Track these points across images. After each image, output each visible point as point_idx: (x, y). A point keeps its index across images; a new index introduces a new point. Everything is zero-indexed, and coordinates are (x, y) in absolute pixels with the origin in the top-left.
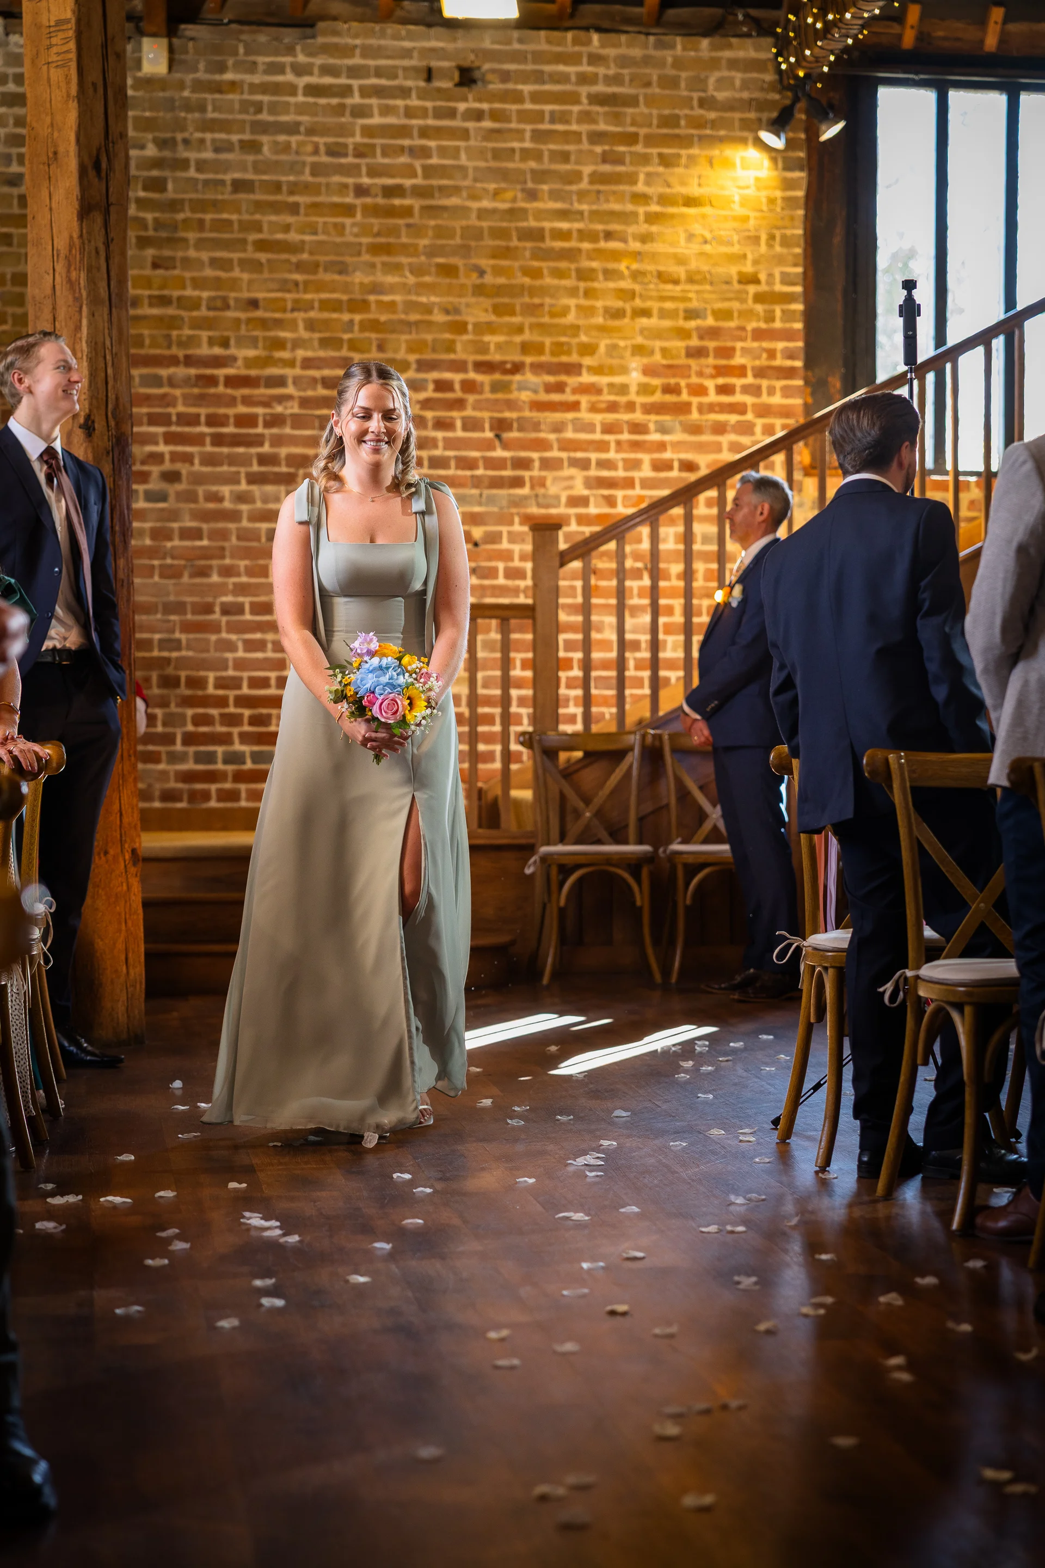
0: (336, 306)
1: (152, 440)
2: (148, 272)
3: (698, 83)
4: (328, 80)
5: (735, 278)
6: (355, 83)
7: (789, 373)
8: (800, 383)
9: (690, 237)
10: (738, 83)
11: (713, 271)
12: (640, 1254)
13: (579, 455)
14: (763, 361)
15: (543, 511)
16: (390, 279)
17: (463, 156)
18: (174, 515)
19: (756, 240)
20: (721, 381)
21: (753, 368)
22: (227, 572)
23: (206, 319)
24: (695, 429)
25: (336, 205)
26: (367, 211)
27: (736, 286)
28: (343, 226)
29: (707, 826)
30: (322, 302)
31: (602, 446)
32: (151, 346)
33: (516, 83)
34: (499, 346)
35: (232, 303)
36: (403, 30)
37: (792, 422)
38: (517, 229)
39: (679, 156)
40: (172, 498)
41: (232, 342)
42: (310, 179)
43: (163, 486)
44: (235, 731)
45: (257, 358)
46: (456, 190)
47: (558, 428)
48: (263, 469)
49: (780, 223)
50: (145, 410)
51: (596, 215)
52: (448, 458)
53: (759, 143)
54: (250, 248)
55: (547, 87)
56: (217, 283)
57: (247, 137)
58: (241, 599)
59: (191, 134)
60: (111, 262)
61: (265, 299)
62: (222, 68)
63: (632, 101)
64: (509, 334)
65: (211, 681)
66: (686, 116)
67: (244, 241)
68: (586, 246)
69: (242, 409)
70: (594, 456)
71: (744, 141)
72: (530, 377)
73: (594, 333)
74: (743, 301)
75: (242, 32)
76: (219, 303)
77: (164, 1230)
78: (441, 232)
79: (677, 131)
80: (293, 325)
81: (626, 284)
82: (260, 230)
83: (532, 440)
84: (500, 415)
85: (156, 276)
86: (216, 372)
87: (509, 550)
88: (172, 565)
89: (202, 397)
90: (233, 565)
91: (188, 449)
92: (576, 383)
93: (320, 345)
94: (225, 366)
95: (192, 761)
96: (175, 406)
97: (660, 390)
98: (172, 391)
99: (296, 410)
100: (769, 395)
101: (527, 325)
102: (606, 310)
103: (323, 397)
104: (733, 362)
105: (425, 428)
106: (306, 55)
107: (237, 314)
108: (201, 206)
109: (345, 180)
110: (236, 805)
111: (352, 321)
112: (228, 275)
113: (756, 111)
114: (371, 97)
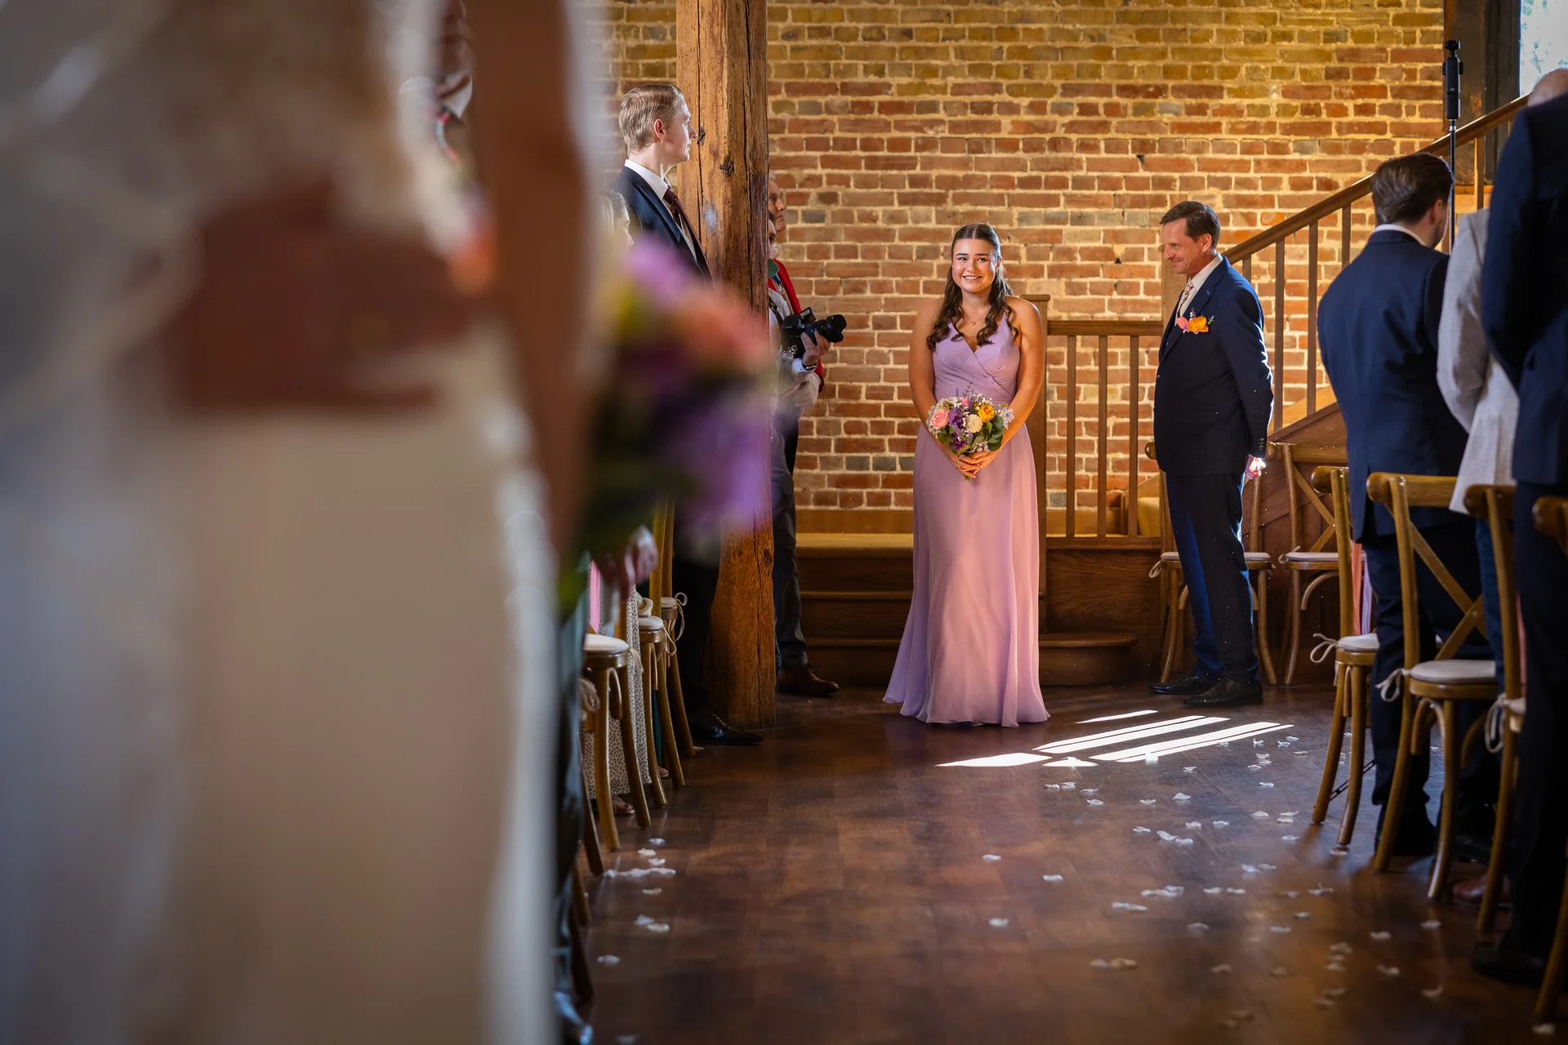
5: (1376, 1)
7: (1429, 93)
8: (1438, 102)
13: (1219, 174)
14: (1403, 82)
16: (1037, 8)
18: (830, 235)
20: (1360, 101)
22: (880, 288)
23: (861, 48)
24: (1335, 149)
27: (1377, 9)
29: (1326, 536)
30: (971, 30)
31: (1242, 166)
32: (809, 76)
34: (1142, 71)
35: (887, 34)
37: (1430, 140)
40: (828, 219)
41: (887, 71)
43: (821, 207)
44: (886, 438)
45: (911, 84)
47: (1199, 149)
48: (914, 190)
50: (804, 136)
52: (1092, 178)
56: (874, 15)
58: (893, 314)
60: (750, 17)
61: (917, 29)
64: (1152, 58)
65: (864, 391)
69: (896, 134)
70: (1233, 176)
72: (1172, 100)
73: (1235, 57)
74: (1383, 23)
76: (874, 34)
80: (944, 53)
81: (1264, 9)
83: (1173, 160)
84: (1142, 137)
85: (816, 9)
86: (871, 98)
87: (1149, 267)
88: (829, 281)
89: (857, 122)
90: (885, 282)
91: (844, 172)
92: (1216, 105)
93: (969, 72)
94: (879, 93)
95: (844, 466)
96: (832, 132)
97: (1299, 111)
98: (829, 117)
99: (947, 134)
100: (1408, 115)
101: (1169, 50)
102: (1247, 34)
103: (972, 121)
104: (1372, 83)
105: (1070, 149)
107: (891, 44)
110: (886, 508)
111: (1001, 48)
112: (884, 7)
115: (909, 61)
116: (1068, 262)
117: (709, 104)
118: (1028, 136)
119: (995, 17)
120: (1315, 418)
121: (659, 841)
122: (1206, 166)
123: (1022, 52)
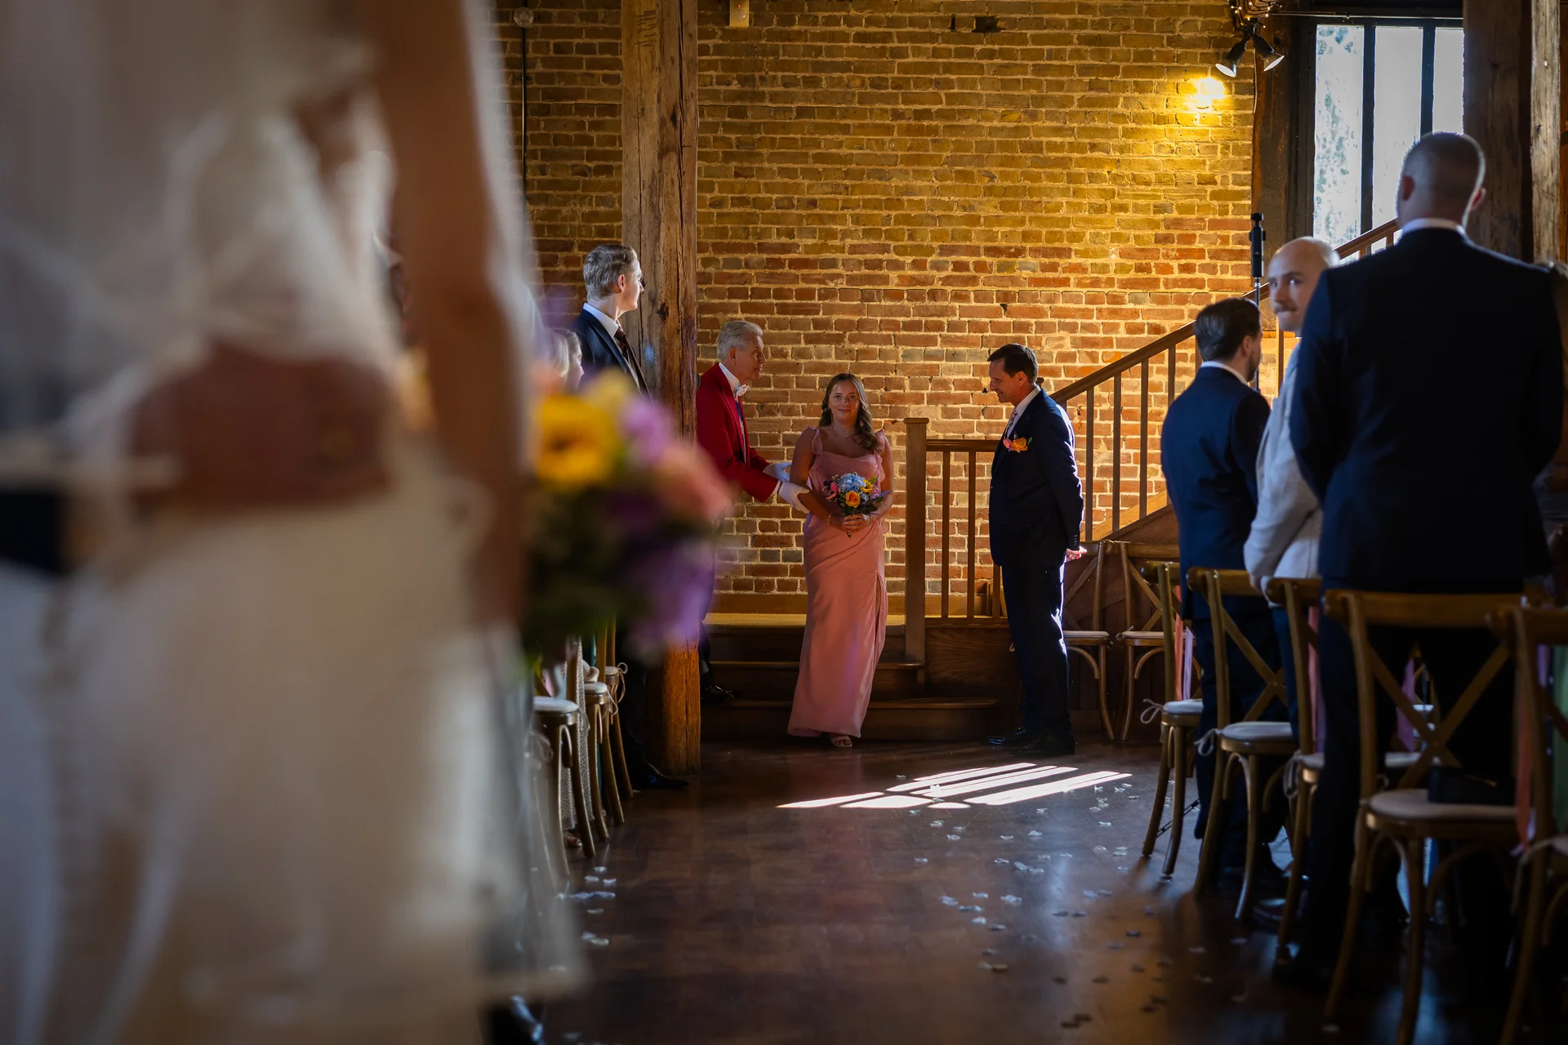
1: (732, 309)
2: (732, 179)
3: (1168, 25)
4: (873, 29)
5: (1197, 179)
6: (894, 31)
7: (1239, 255)
8: (1247, 262)
10: (1199, 25)
11: (1178, 174)
13: (1068, 320)
14: (1218, 246)
16: (919, 183)
17: (979, 86)
19: (1215, 148)
20: (1183, 261)
21: (1210, 251)
22: (790, 411)
23: (775, 215)
24: (1163, 300)
25: (877, 126)
26: (902, 130)
27: (1198, 186)
28: (883, 143)
29: (1154, 619)
30: (864, 200)
31: (1086, 314)
32: (732, 237)
33: (1021, 29)
34: (1005, 235)
35: (795, 203)
38: (1021, 142)
39: (1150, 84)
41: (796, 233)
42: (857, 106)
44: (794, 535)
45: (815, 245)
46: (972, 113)
47: (1051, 299)
48: (818, 331)
49: (1233, 136)
50: (727, 286)
51: (1084, 131)
52: (964, 323)
53: (1216, 72)
54: (810, 160)
55: (1046, 31)
56: (785, 188)
57: (807, 75)
59: (766, 73)
61: (821, 199)
62: (792, 23)
63: (1114, 41)
64: (1012, 225)
66: (1157, 51)
67: (807, 153)
68: (1076, 155)
69: (803, 285)
70: (1079, 321)
71: (1204, 71)
72: (1030, 260)
73: (1081, 224)
74: (1202, 198)
76: (786, 203)
78: (959, 146)
79: (1150, 64)
80: (843, 220)
81: (1105, 186)
82: (819, 147)
83: (1030, 308)
84: (1006, 289)
85: (738, 183)
86: (782, 256)
89: (771, 275)
90: (793, 406)
92: (1065, 263)
93: (864, 235)
94: (790, 252)
95: (759, 558)
96: (750, 283)
97: (1133, 269)
98: (748, 271)
99: (844, 286)
100: (1222, 273)
101: (1027, 219)
102: (1091, 206)
103: (865, 275)
104: (1193, 247)
105: (946, 300)
106: (856, 10)
107: (799, 212)
108: (772, 128)
109: (885, 106)
110: (793, 593)
111: (889, 215)
112: (793, 181)
113: (1214, 47)
114: (906, 42)
115: (815, 226)
116: (944, 391)
117: (649, 260)
118: (911, 288)
119: (885, 190)
120: (1146, 520)
121: (602, 869)
123: (906, 219)
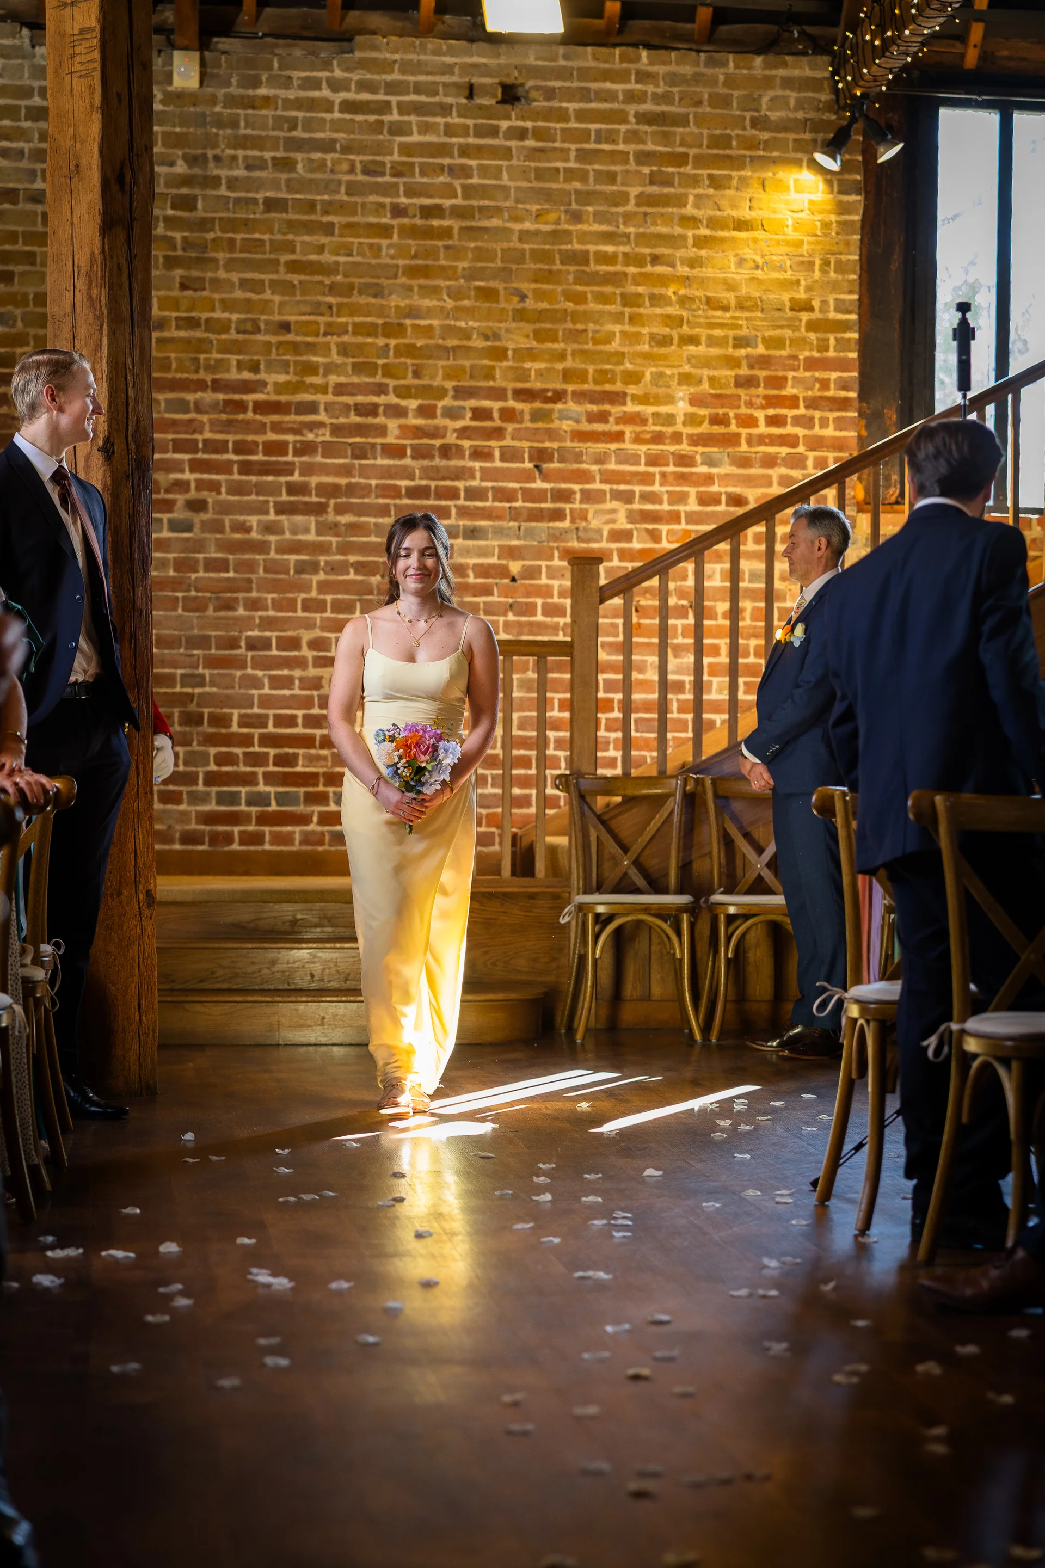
0: (371, 330)
1: (176, 467)
2: (176, 293)
3: (751, 102)
4: (365, 96)
5: (788, 304)
6: (394, 99)
7: (843, 404)
8: (856, 414)
9: (741, 262)
10: (792, 103)
11: (764, 297)
12: (665, 1318)
13: (622, 487)
14: (816, 392)
15: (584, 545)
16: (427, 303)
17: (505, 176)
18: (199, 546)
19: (811, 264)
20: (771, 412)
21: (805, 399)
22: (254, 605)
23: (235, 342)
24: (744, 462)
25: (371, 225)
26: (404, 231)
27: (789, 314)
28: (379, 248)
29: (750, 876)
30: (355, 325)
31: (646, 479)
32: (177, 371)
33: (561, 101)
34: (540, 373)
35: (262, 326)
36: (444, 45)
37: (845, 455)
38: (560, 251)
39: (730, 178)
40: (197, 529)
41: (262, 367)
42: (345, 198)
43: (189, 514)
44: (260, 770)
45: (288, 383)
46: (498, 211)
47: (600, 459)
48: (292, 498)
49: (835, 249)
50: (170, 436)
51: (642, 238)
52: (486, 489)
53: (814, 165)
54: (282, 269)
55: (593, 105)
56: (248, 306)
57: (279, 155)
58: (267, 634)
59: (223, 151)
60: (133, 279)
61: (296, 322)
62: (256, 83)
63: (682, 121)
64: (550, 361)
65: (235, 718)
66: (738, 135)
67: (277, 262)
68: (632, 270)
69: (272, 436)
70: (637, 489)
71: (798, 163)
72: (572, 406)
73: (639, 361)
74: (795, 329)
75: (277, 46)
76: (249, 327)
77: (166, 1284)
78: (480, 254)
79: (728, 152)
80: (326, 349)
81: (670, 310)
82: (293, 251)
83: (573, 471)
84: (541, 445)
85: (184, 297)
86: (245, 397)
87: (547, 586)
88: (196, 597)
89: (230, 423)
90: (259, 598)
91: (214, 477)
92: (619, 412)
93: (353, 370)
94: (254, 391)
95: (214, 802)
96: (201, 433)
97: (707, 421)
98: (198, 417)
99: (328, 438)
100: (821, 427)
101: (569, 352)
102: (653, 337)
103: (356, 424)
104: (784, 393)
105: (463, 458)
106: (343, 70)
107: (267, 338)
108: (232, 225)
109: (382, 200)
110: (259, 848)
111: (387, 345)
112: (259, 297)
113: (811, 132)
114: (409, 114)
115: (288, 357)
118: (416, 442)
122: (608, 477)
